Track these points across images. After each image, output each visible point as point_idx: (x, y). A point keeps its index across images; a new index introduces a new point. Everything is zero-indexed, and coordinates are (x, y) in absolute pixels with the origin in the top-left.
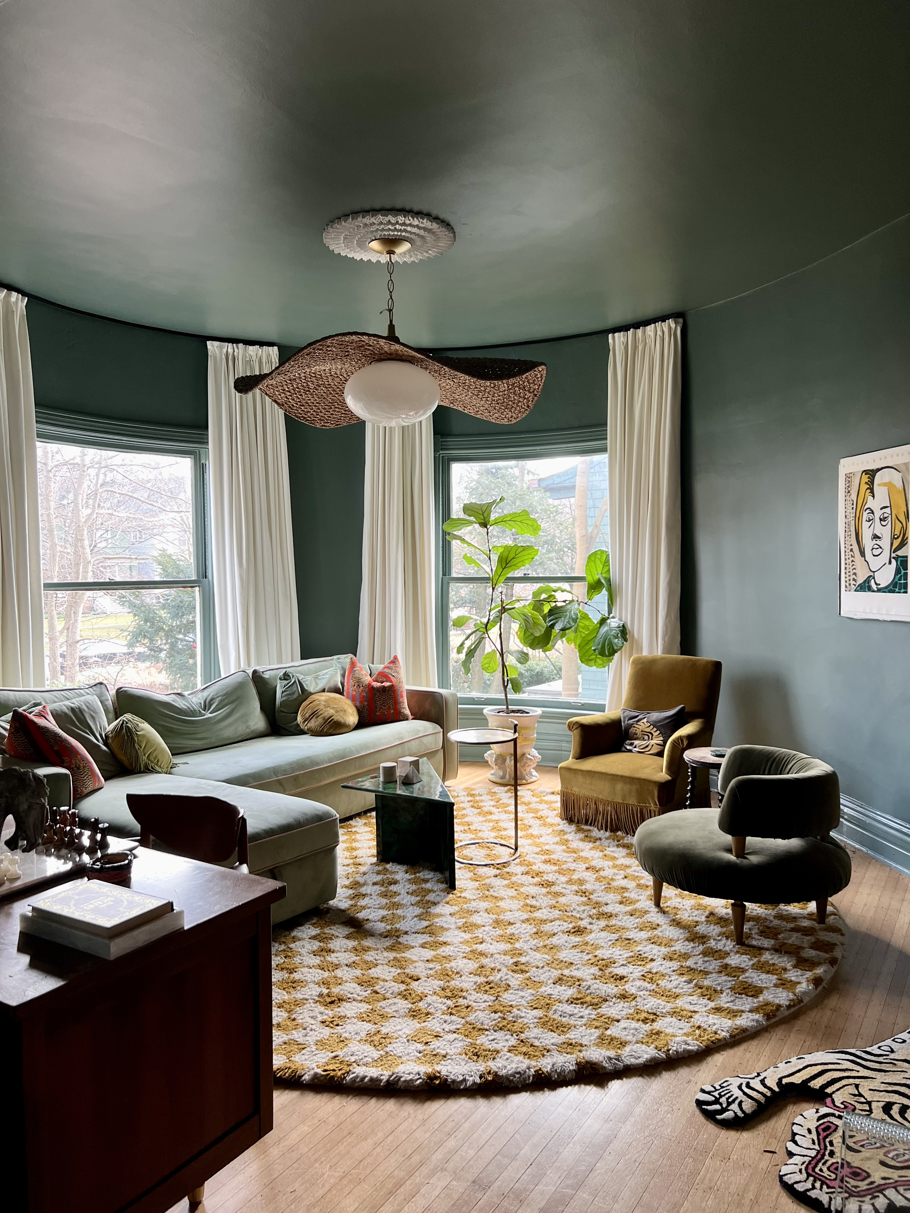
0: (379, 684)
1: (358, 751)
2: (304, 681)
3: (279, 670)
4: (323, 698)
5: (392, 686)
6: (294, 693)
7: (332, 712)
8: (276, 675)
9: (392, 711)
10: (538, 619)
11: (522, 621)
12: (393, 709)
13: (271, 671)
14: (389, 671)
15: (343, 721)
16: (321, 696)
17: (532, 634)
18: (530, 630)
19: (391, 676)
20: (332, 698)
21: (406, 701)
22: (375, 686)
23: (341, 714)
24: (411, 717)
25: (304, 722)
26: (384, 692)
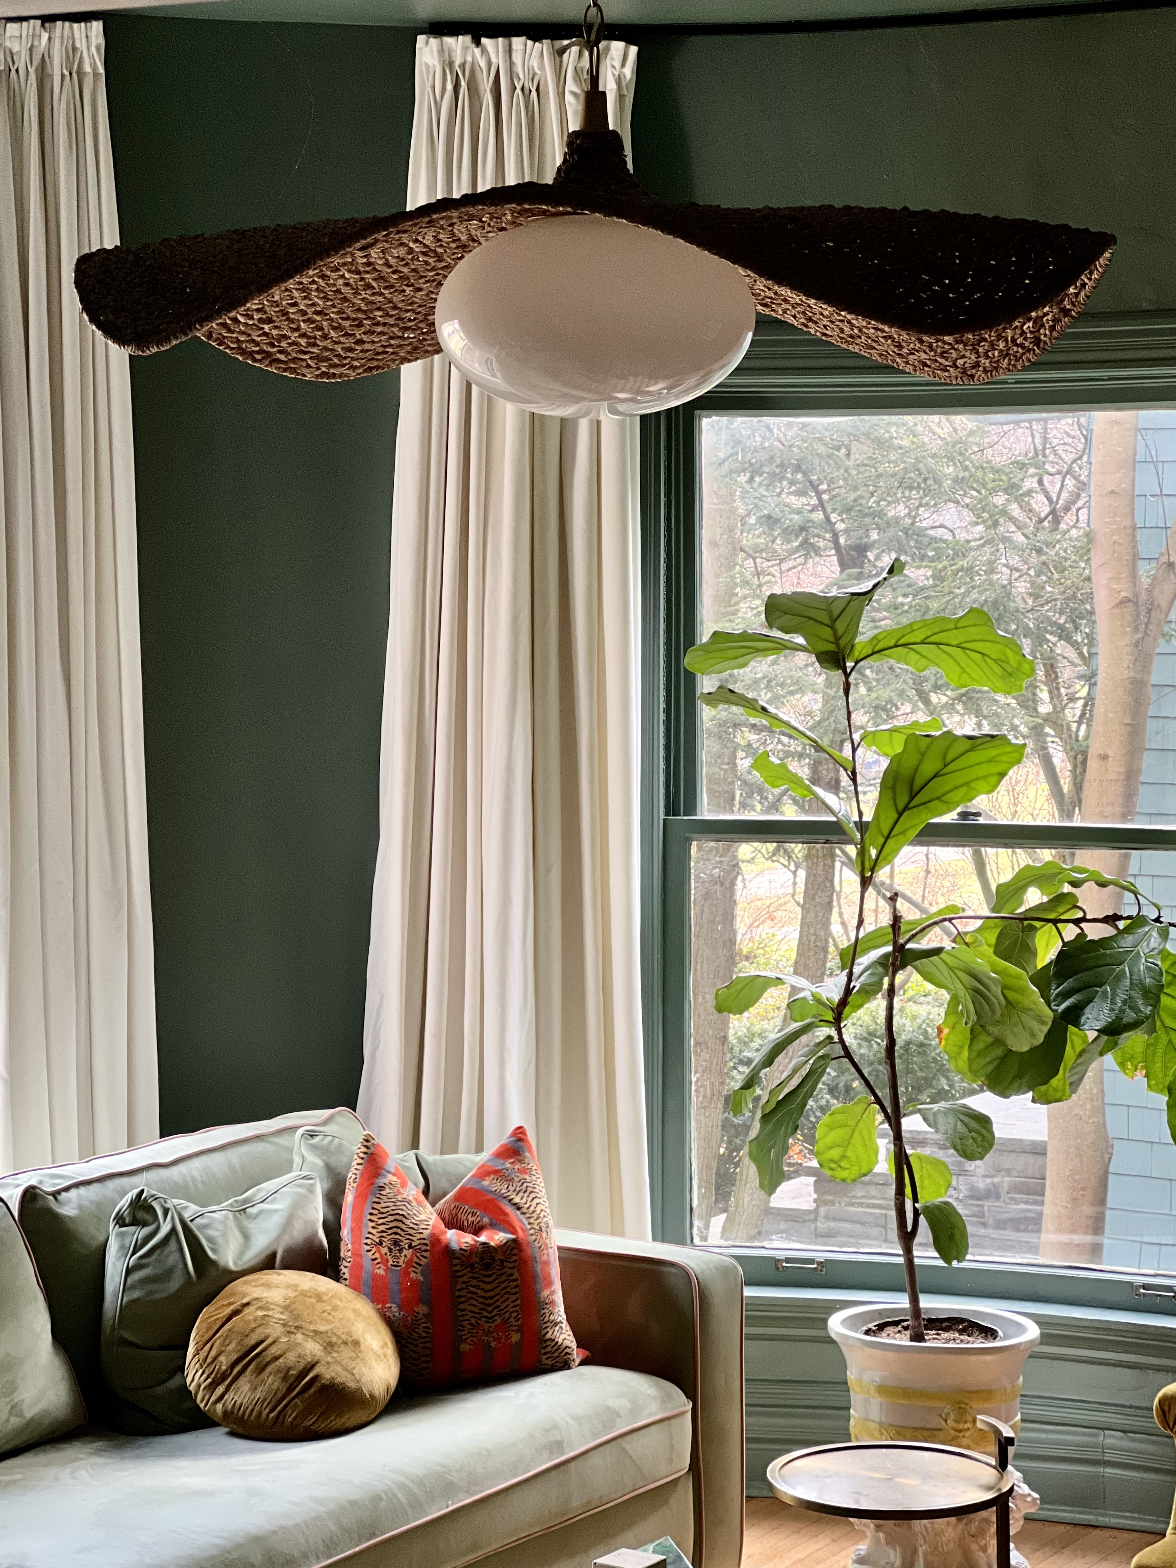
0: (468, 1239)
1: (417, 1505)
2: (200, 1228)
3: (111, 1184)
4: (276, 1296)
5: (514, 1248)
6: (168, 1273)
7: (312, 1348)
8: (102, 1206)
9: (515, 1337)
10: (1022, 991)
11: (962, 992)
12: (520, 1330)
13: (82, 1190)
14: (502, 1188)
15: (352, 1385)
16: (268, 1286)
17: (998, 1042)
18: (991, 1029)
19: (509, 1209)
20: (304, 1294)
21: (559, 1298)
22: (455, 1246)
23: (346, 1353)
24: (577, 1355)
25: (212, 1387)
26: (488, 1266)
